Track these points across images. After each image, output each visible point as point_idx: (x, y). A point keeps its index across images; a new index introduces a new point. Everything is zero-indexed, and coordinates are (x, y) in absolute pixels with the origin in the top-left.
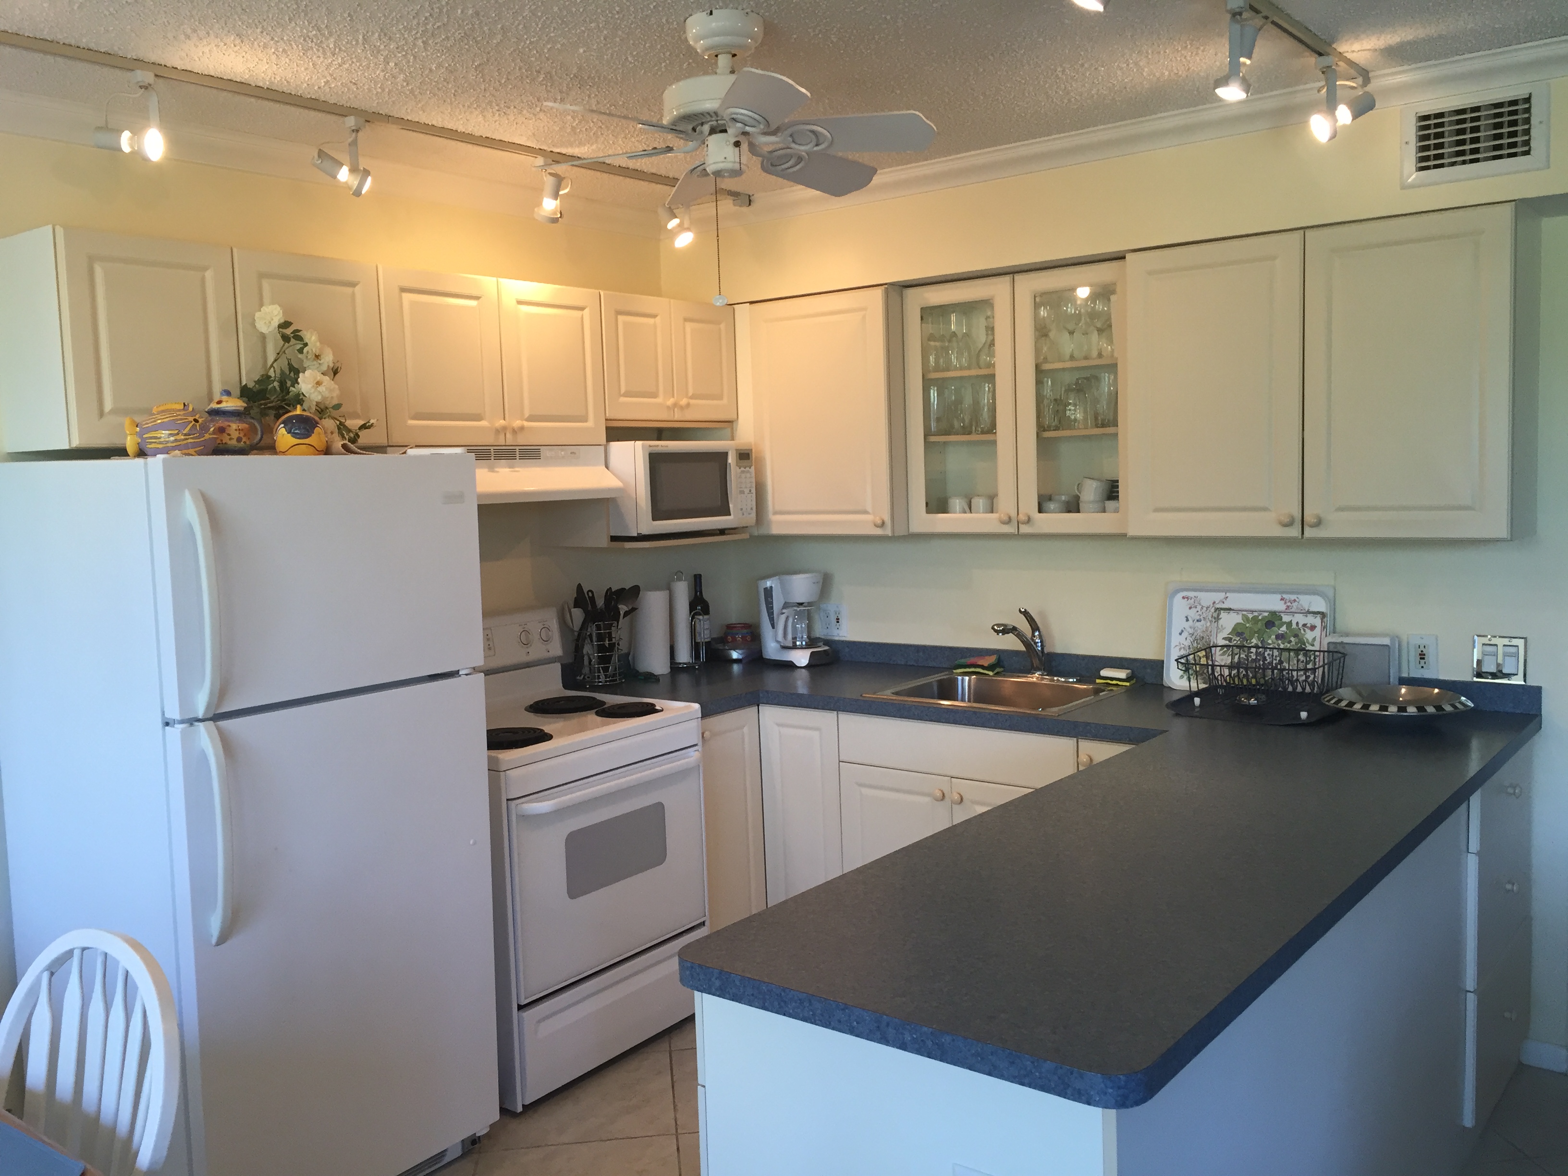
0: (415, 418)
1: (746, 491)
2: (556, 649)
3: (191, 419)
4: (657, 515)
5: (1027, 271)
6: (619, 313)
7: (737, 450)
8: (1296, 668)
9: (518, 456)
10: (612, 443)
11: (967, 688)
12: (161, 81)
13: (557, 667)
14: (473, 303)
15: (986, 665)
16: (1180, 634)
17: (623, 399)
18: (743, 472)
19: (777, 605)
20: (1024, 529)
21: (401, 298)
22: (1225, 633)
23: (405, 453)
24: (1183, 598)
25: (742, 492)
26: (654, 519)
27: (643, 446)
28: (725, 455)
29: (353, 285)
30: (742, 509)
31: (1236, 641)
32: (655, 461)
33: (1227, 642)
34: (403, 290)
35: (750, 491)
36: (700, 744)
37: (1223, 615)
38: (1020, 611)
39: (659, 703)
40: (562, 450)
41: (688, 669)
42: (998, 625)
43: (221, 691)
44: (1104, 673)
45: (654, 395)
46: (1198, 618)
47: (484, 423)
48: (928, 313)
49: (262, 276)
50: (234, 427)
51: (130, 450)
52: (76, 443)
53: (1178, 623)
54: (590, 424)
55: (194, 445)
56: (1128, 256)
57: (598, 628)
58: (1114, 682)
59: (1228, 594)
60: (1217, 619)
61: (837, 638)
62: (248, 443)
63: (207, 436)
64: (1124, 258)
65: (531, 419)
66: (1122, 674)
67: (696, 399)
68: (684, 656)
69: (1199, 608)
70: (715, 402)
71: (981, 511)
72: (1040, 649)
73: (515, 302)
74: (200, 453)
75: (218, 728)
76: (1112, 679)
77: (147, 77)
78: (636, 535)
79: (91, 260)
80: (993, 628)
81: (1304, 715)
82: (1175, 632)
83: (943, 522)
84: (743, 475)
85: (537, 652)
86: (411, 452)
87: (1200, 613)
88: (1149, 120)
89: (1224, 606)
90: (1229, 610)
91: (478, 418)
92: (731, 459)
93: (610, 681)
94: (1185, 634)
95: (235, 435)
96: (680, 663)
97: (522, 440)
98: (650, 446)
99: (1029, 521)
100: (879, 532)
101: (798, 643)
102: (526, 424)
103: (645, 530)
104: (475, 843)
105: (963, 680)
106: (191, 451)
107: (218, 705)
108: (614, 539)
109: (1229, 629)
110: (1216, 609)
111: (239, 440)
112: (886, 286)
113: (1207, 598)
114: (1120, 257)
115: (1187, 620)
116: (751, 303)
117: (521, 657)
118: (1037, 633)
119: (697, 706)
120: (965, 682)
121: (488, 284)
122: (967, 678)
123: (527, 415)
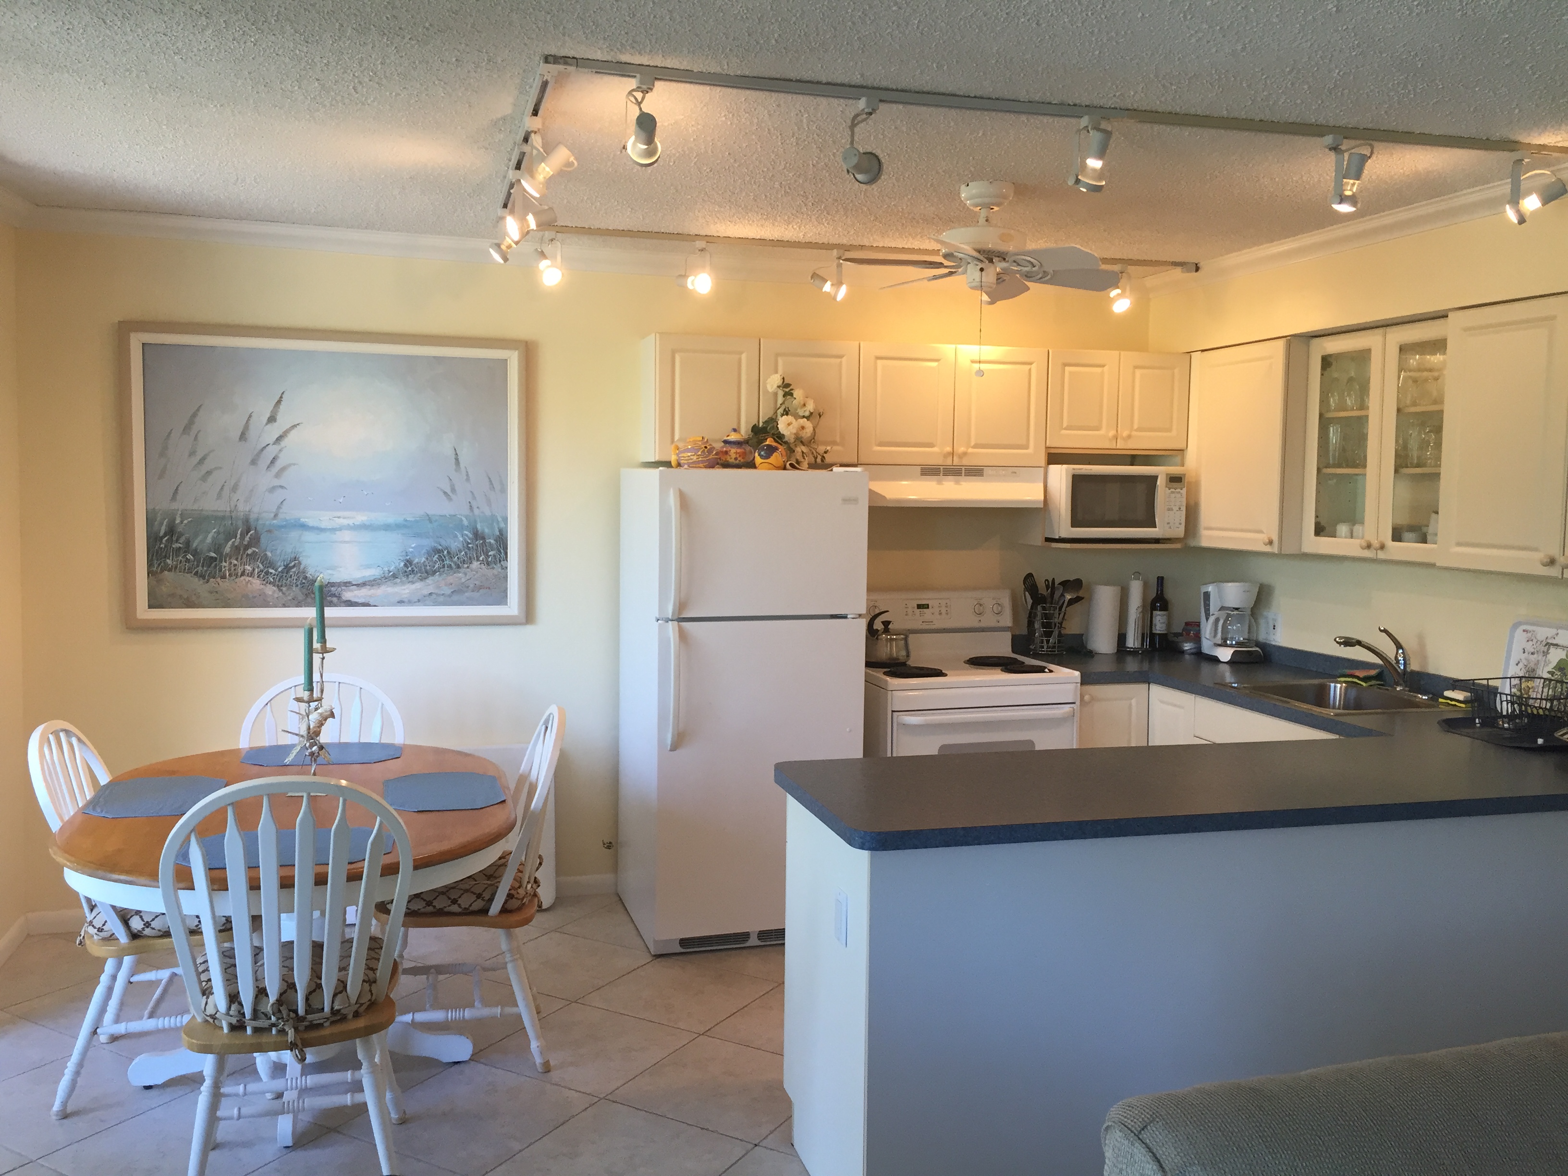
0: (881, 444)
1: (1176, 509)
2: (1007, 620)
3: (703, 446)
4: (1075, 523)
5: (1372, 328)
6: (1065, 365)
7: (1167, 475)
8: (1539, 696)
9: (963, 473)
10: (1051, 466)
11: (1338, 693)
12: (711, 244)
13: (1008, 636)
14: (934, 364)
15: (1361, 676)
16: (1517, 665)
17: (1064, 432)
18: (1172, 492)
19: (1213, 609)
20: (1381, 555)
21: (876, 364)
22: (1550, 668)
23: (832, 470)
24: (1524, 631)
25: (1170, 509)
26: (1072, 527)
27: (1066, 470)
28: (1155, 478)
29: (841, 357)
30: (1168, 523)
31: (1558, 675)
32: (1077, 481)
33: (1550, 676)
34: (878, 358)
35: (1180, 509)
36: (1078, 703)
37: (1552, 650)
38: (1379, 629)
39: (1052, 667)
40: (1003, 470)
41: (1134, 652)
42: (1340, 638)
43: (681, 605)
44: (1447, 693)
45: (1098, 428)
46: (1533, 650)
47: (935, 449)
48: (1327, 362)
49: (777, 355)
50: (733, 451)
51: (673, 464)
52: (657, 459)
53: (1516, 654)
54: (1030, 451)
55: (702, 462)
56: (1450, 315)
57: (1044, 608)
58: (1453, 703)
59: (1560, 631)
60: (1546, 653)
61: (1273, 643)
62: (742, 460)
63: (711, 457)
64: (1447, 316)
65: (976, 446)
66: (1459, 695)
67: (1141, 431)
68: (1132, 642)
69: (1535, 641)
70: (1165, 434)
71: (1344, 535)
72: (1402, 668)
73: (969, 362)
74: (706, 467)
75: (679, 625)
76: (1452, 699)
77: (700, 244)
78: (1057, 537)
79: (673, 353)
80: (1335, 640)
81: (1540, 741)
82: (1513, 662)
83: (1325, 545)
84: (1173, 495)
85: (989, 620)
86: (835, 469)
87: (1535, 646)
88: (1465, 194)
89: (1555, 642)
90: (1557, 645)
91: (931, 445)
92: (1161, 482)
93: (1050, 651)
94: (1521, 665)
95: (734, 456)
96: (1129, 648)
97: (966, 462)
98: (1074, 469)
99: (1382, 547)
100: (1268, 549)
101: (1228, 642)
102: (970, 450)
103: (1064, 534)
104: (850, 731)
105: (1335, 687)
106: (701, 465)
107: (680, 613)
108: (1048, 540)
109: (1554, 664)
110: (1547, 644)
111: (736, 459)
112: (1289, 338)
113: (1543, 633)
114: (1442, 316)
115: (1524, 652)
116: (1203, 351)
117: (973, 622)
118: (1401, 651)
119: (1077, 674)
120: (1337, 689)
121: (947, 350)
122: (1339, 685)
123: (972, 444)
